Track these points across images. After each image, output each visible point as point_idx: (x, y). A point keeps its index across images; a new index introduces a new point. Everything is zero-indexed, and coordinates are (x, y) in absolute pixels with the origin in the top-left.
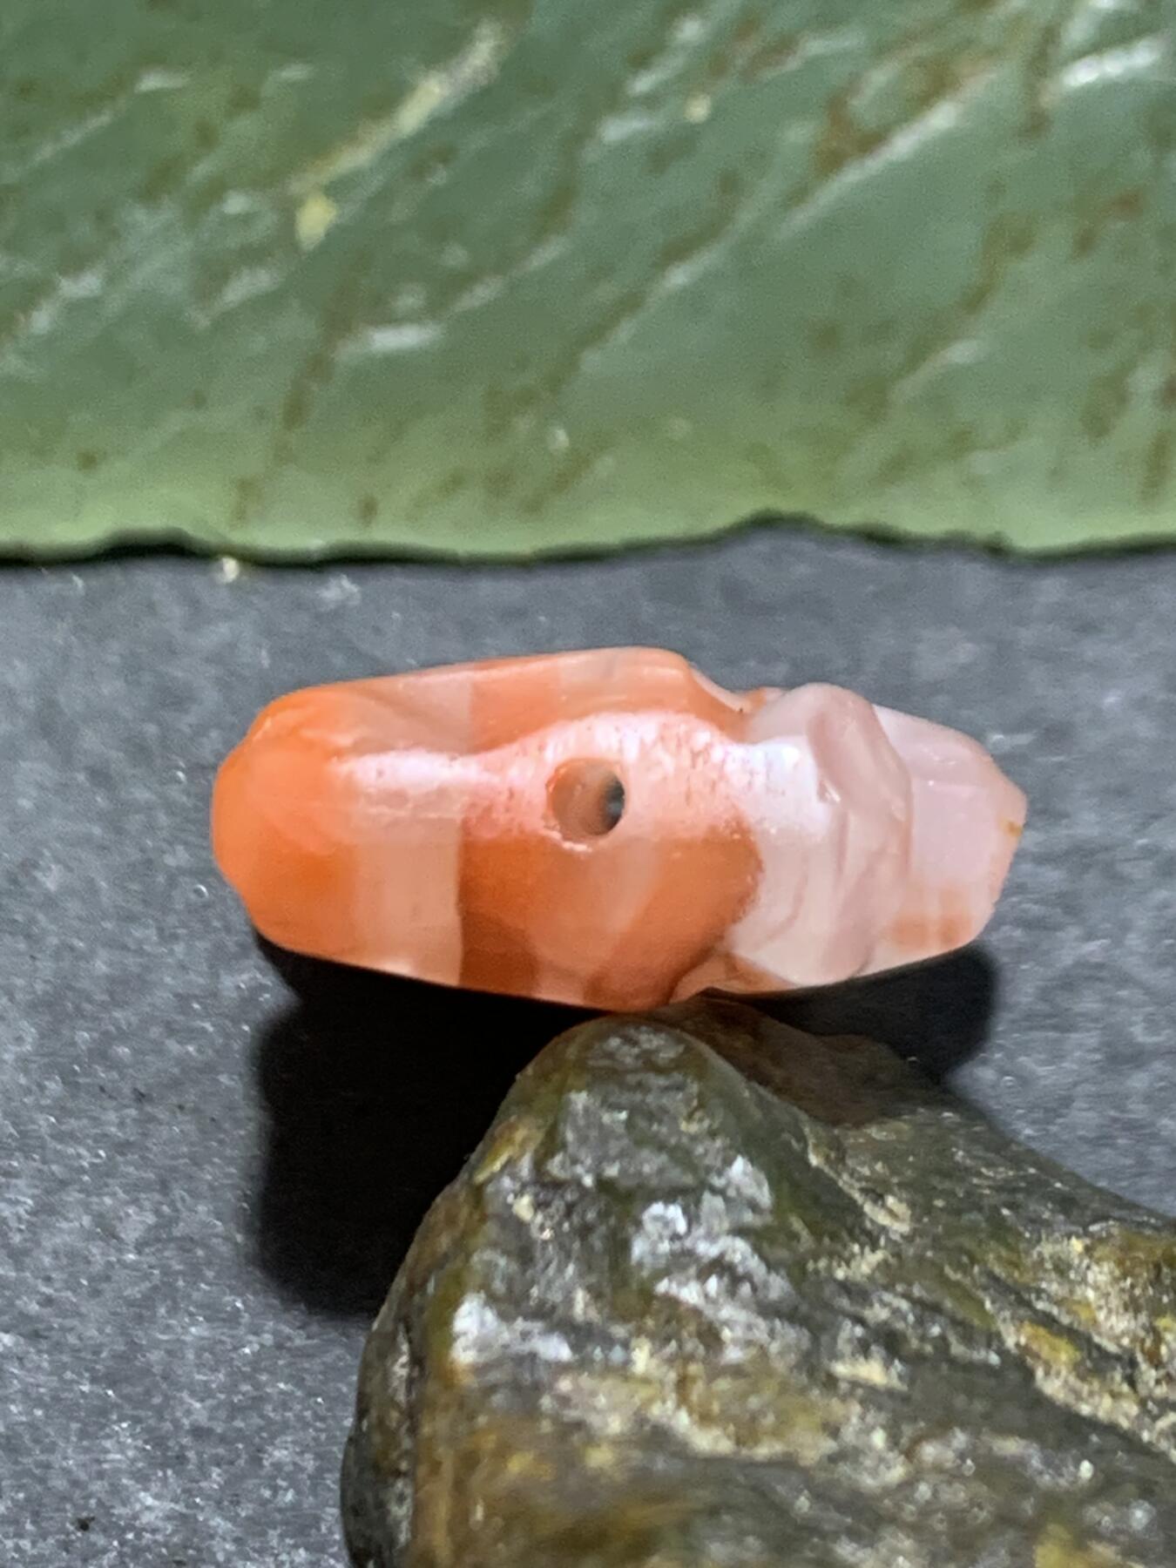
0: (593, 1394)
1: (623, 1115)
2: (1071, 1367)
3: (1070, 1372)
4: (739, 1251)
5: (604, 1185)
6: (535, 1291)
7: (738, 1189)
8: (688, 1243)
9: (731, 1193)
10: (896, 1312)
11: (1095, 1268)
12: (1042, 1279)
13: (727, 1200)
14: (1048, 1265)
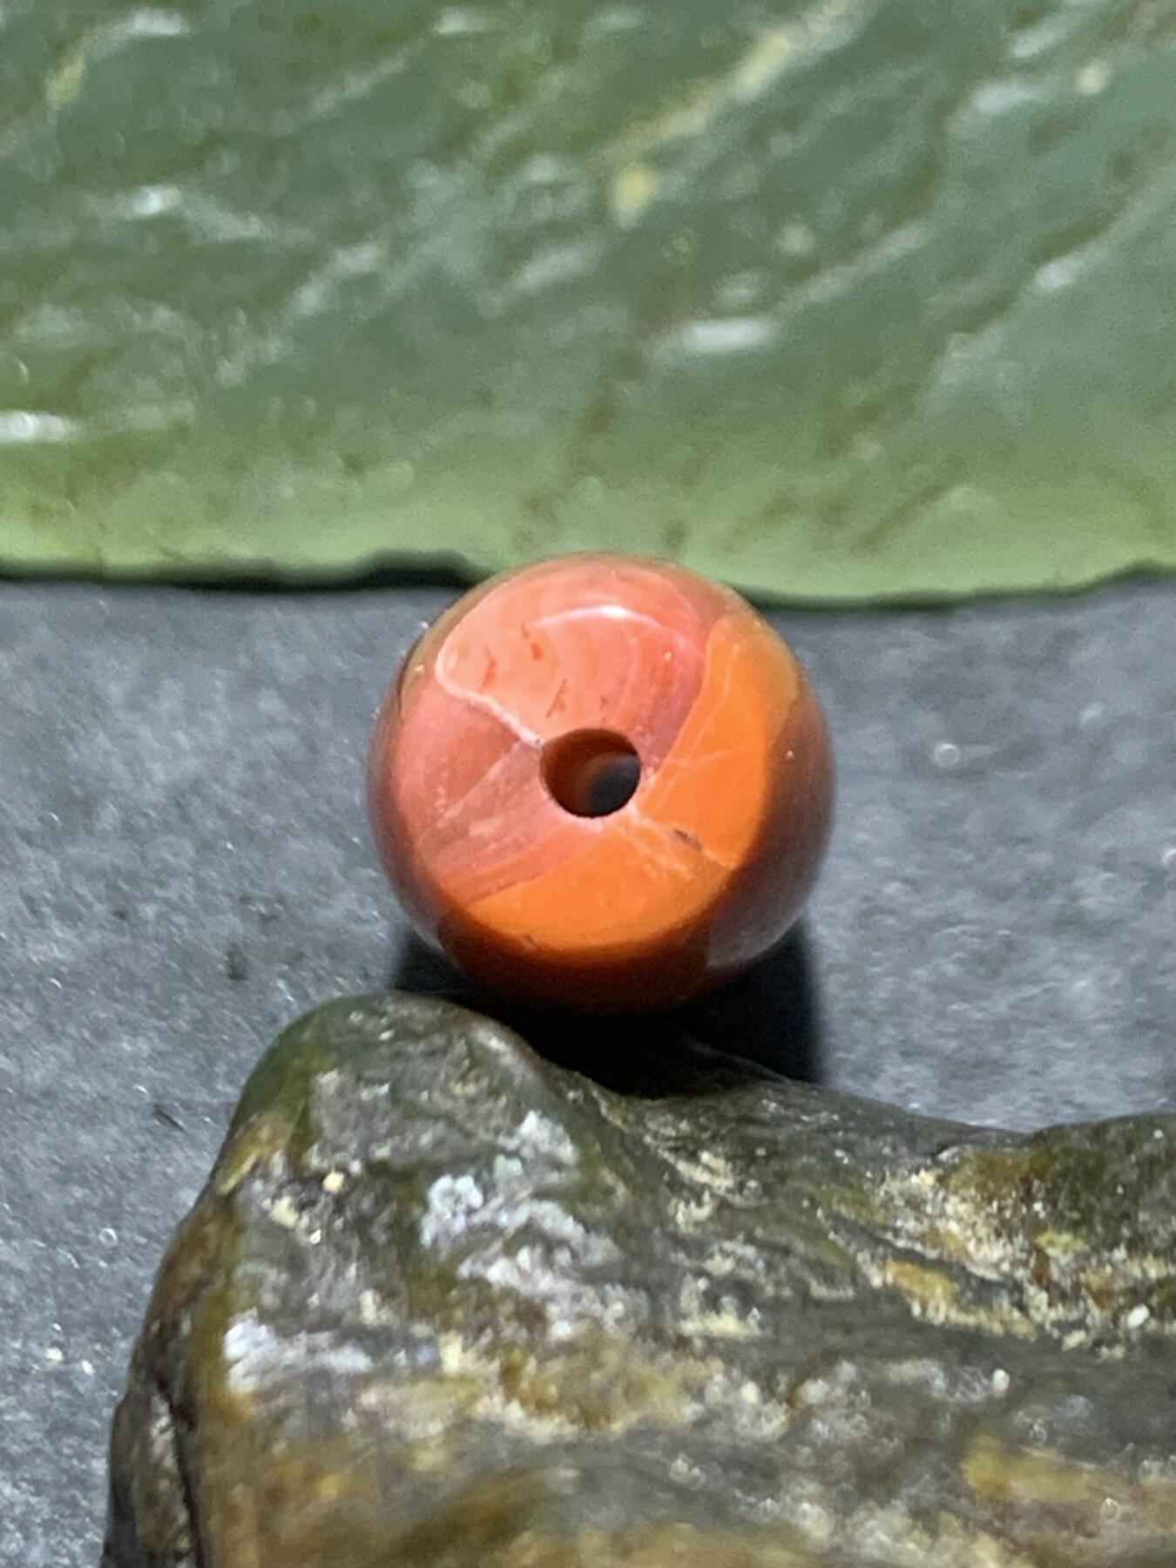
0: (405, 1403)
1: (385, 1089)
2: (950, 1301)
3: (949, 1306)
4: (551, 1216)
5: (375, 1169)
6: (315, 1300)
7: (535, 1148)
8: (487, 1216)
9: (527, 1152)
10: (740, 1261)
11: (954, 1199)
12: (897, 1217)
13: (523, 1161)
14: (899, 1202)
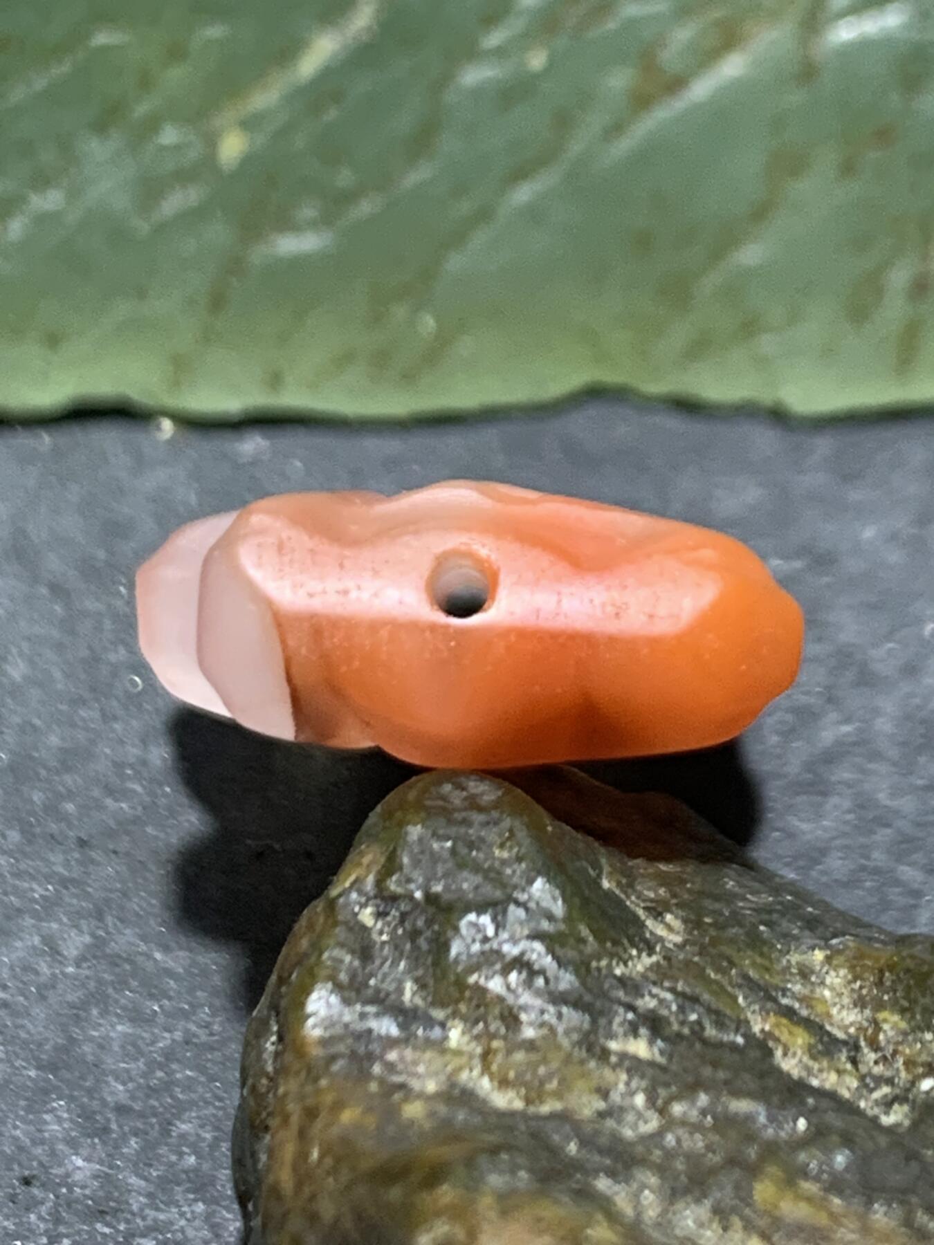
0: (415, 1063)
1: (449, 844)
2: (806, 1049)
3: (804, 1053)
4: (537, 952)
5: (431, 898)
6: (372, 982)
7: (538, 904)
8: (495, 946)
9: (532, 905)
10: (662, 1001)
11: (833, 973)
12: (789, 981)
13: (527, 910)
14: (794, 971)
